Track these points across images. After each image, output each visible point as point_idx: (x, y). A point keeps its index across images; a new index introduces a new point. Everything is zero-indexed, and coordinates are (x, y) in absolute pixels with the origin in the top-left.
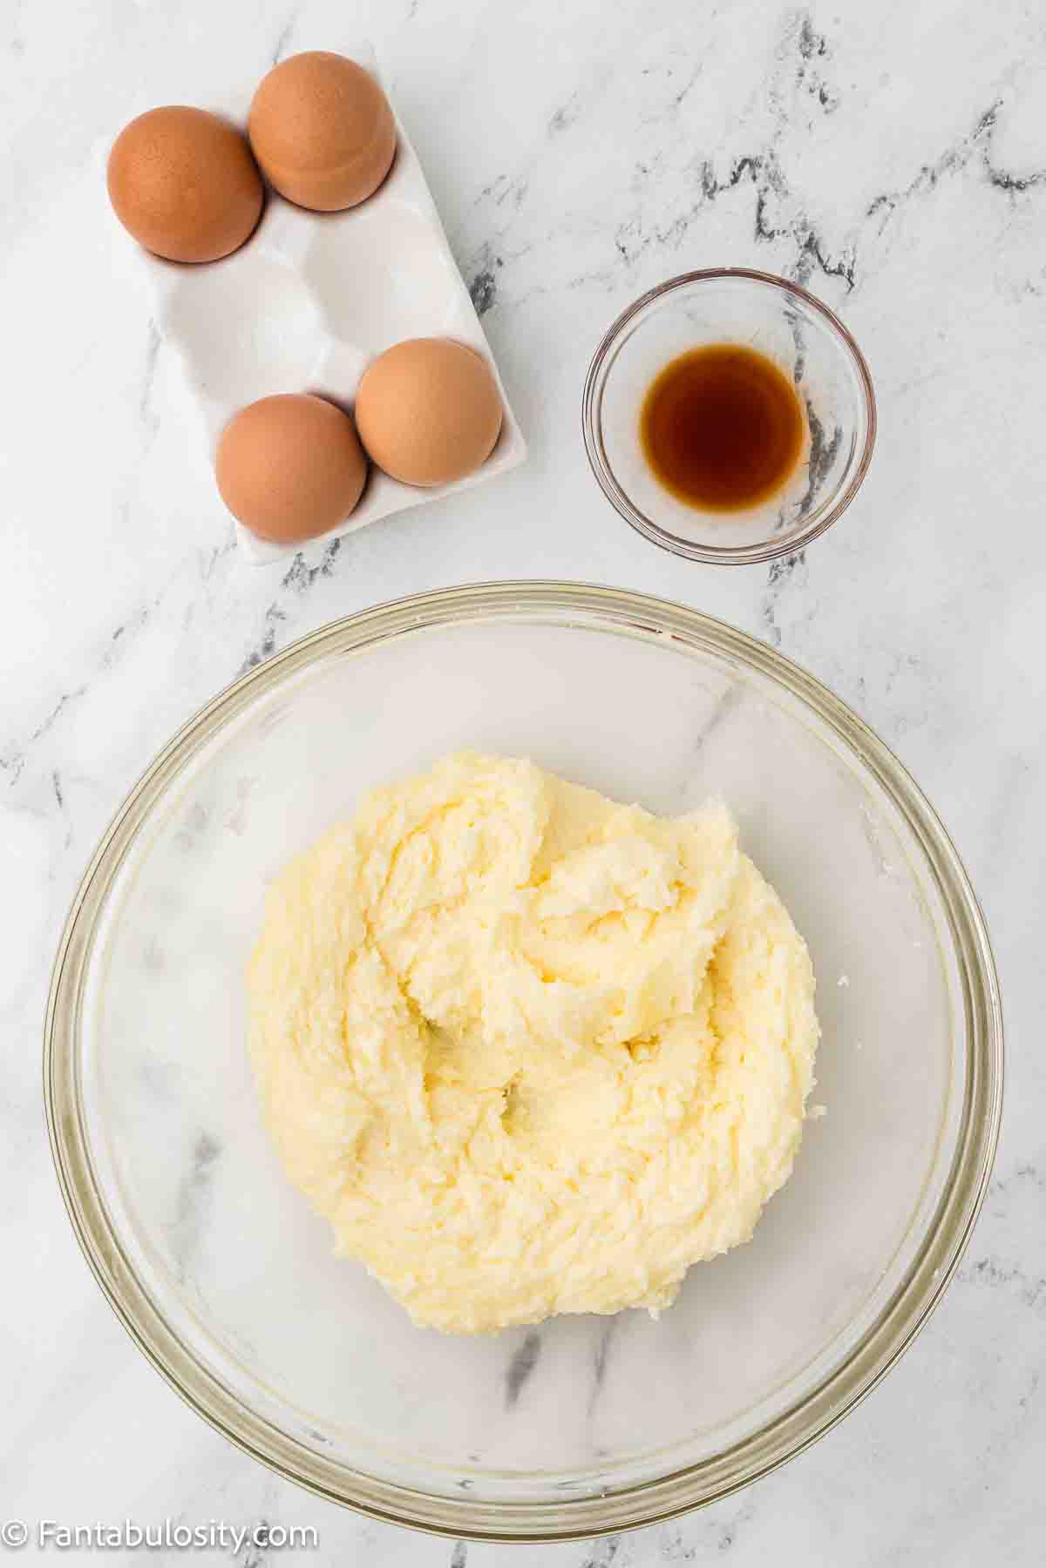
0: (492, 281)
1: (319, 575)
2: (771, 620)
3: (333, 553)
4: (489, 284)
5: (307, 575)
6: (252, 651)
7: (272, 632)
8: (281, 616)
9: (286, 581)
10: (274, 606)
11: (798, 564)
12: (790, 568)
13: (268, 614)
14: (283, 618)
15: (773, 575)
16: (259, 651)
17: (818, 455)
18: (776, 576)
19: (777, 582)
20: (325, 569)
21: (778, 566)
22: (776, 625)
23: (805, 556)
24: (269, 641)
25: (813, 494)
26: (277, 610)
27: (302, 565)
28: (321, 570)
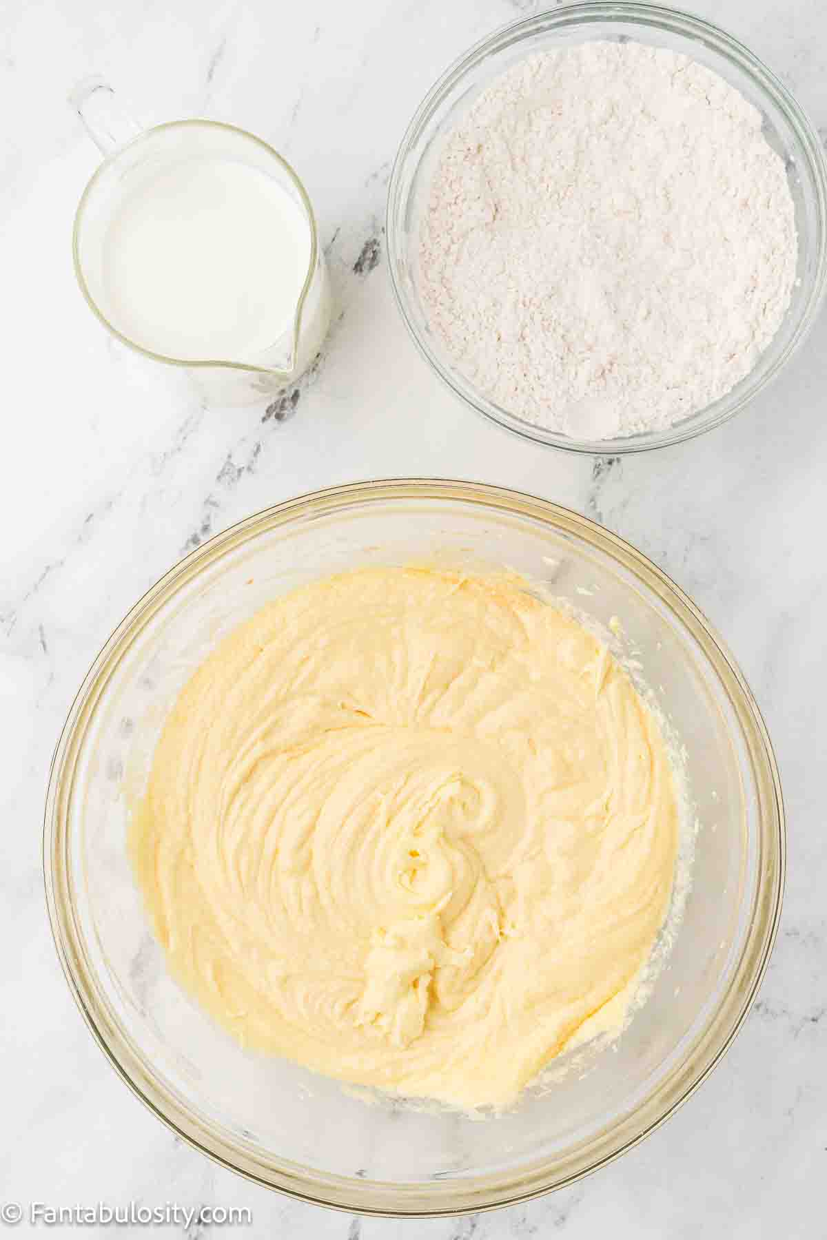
0: (378, 245)
1: (244, 473)
2: (594, 507)
3: (255, 456)
4: (375, 247)
5: (236, 473)
6: (193, 532)
7: (208, 518)
8: (214, 504)
9: (219, 477)
10: (211, 496)
11: (615, 463)
12: (608, 466)
13: (205, 503)
14: (217, 506)
15: (596, 473)
16: (198, 531)
18: (598, 473)
19: (599, 477)
20: (249, 468)
21: (600, 465)
22: (598, 510)
24: (206, 524)
26: (213, 499)
27: (232, 465)
28: (245, 469)
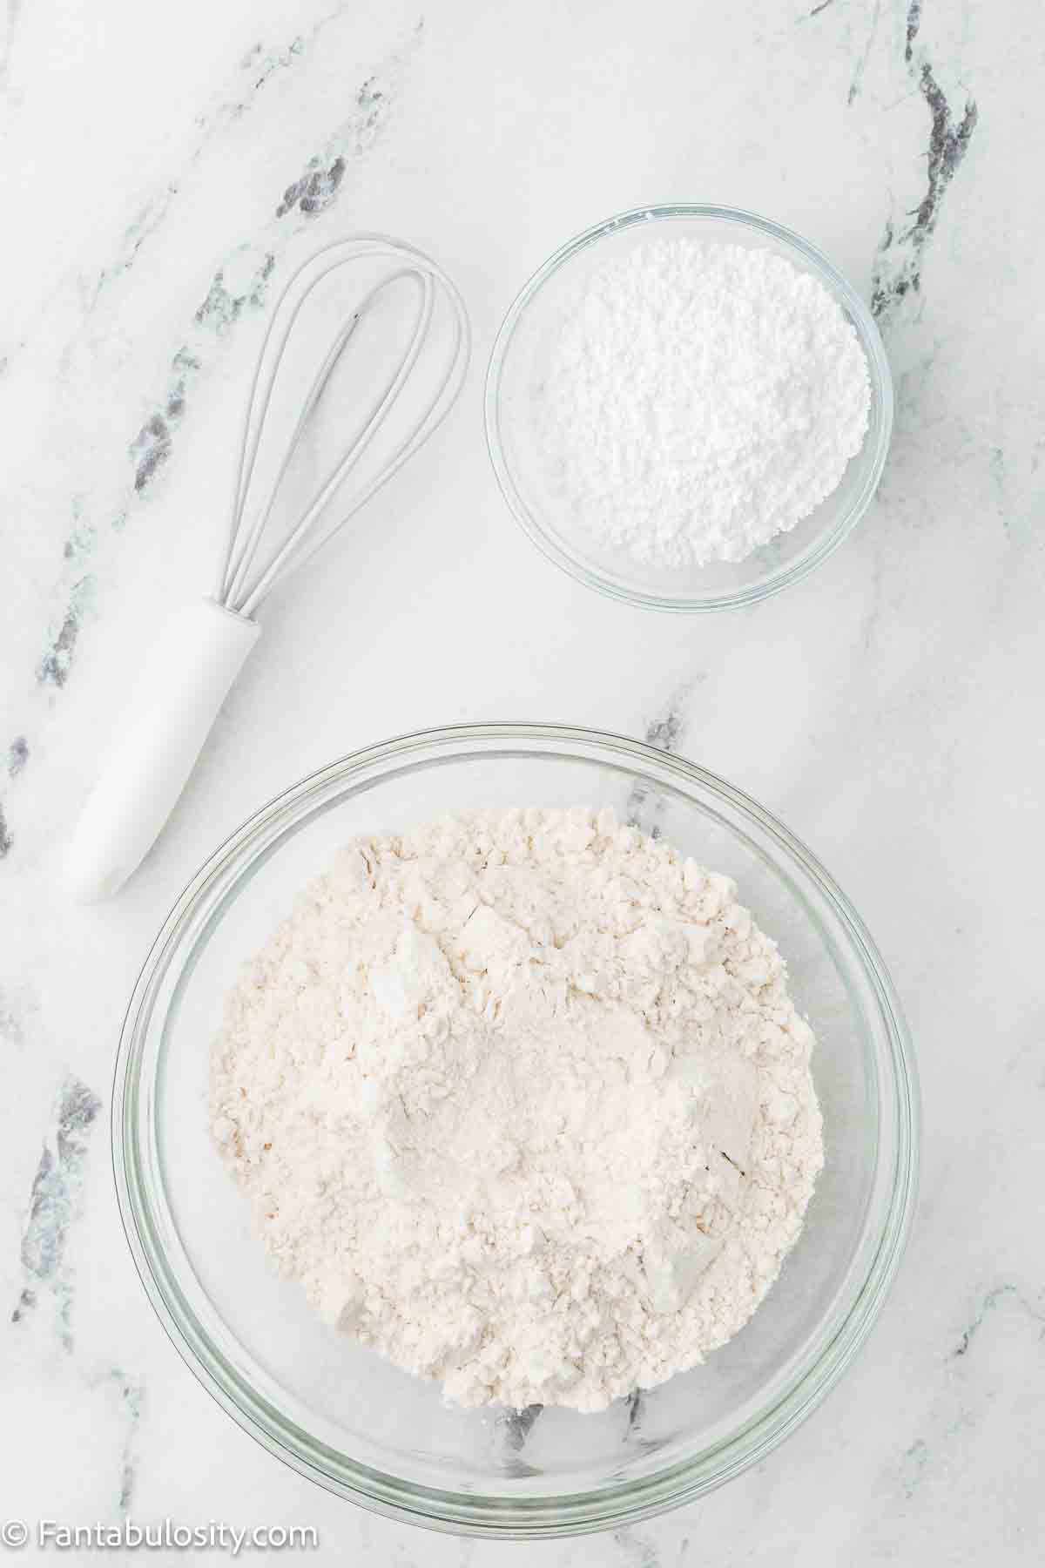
1: (244, 308)
3: (265, 276)
5: (229, 308)
6: (153, 412)
7: (181, 384)
8: (193, 364)
9: (200, 316)
10: (185, 348)
11: (910, 292)
12: (899, 296)
13: (175, 361)
14: (197, 367)
15: (876, 307)
16: (163, 412)
17: (941, 144)
18: (880, 308)
20: (254, 299)
21: (882, 294)
23: (920, 280)
24: (175, 398)
25: (935, 197)
26: (190, 355)
27: (223, 293)
28: (248, 299)
